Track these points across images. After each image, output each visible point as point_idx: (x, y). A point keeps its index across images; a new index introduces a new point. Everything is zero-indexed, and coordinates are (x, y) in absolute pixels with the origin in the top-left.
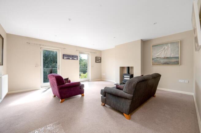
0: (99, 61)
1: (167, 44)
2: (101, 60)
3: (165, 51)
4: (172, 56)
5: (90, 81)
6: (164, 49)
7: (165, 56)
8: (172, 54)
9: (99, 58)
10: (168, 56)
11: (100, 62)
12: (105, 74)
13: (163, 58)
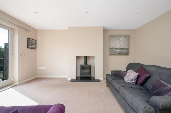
0: (34, 46)
1: (121, 36)
2: (36, 44)
3: (119, 43)
4: (124, 48)
5: (17, 83)
6: (119, 40)
7: (119, 47)
8: (125, 46)
9: (34, 42)
10: (122, 47)
11: (35, 48)
12: (44, 68)
13: (118, 48)
